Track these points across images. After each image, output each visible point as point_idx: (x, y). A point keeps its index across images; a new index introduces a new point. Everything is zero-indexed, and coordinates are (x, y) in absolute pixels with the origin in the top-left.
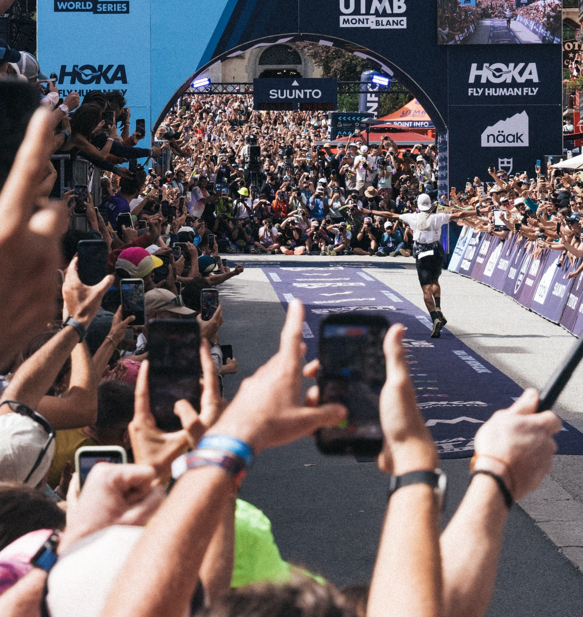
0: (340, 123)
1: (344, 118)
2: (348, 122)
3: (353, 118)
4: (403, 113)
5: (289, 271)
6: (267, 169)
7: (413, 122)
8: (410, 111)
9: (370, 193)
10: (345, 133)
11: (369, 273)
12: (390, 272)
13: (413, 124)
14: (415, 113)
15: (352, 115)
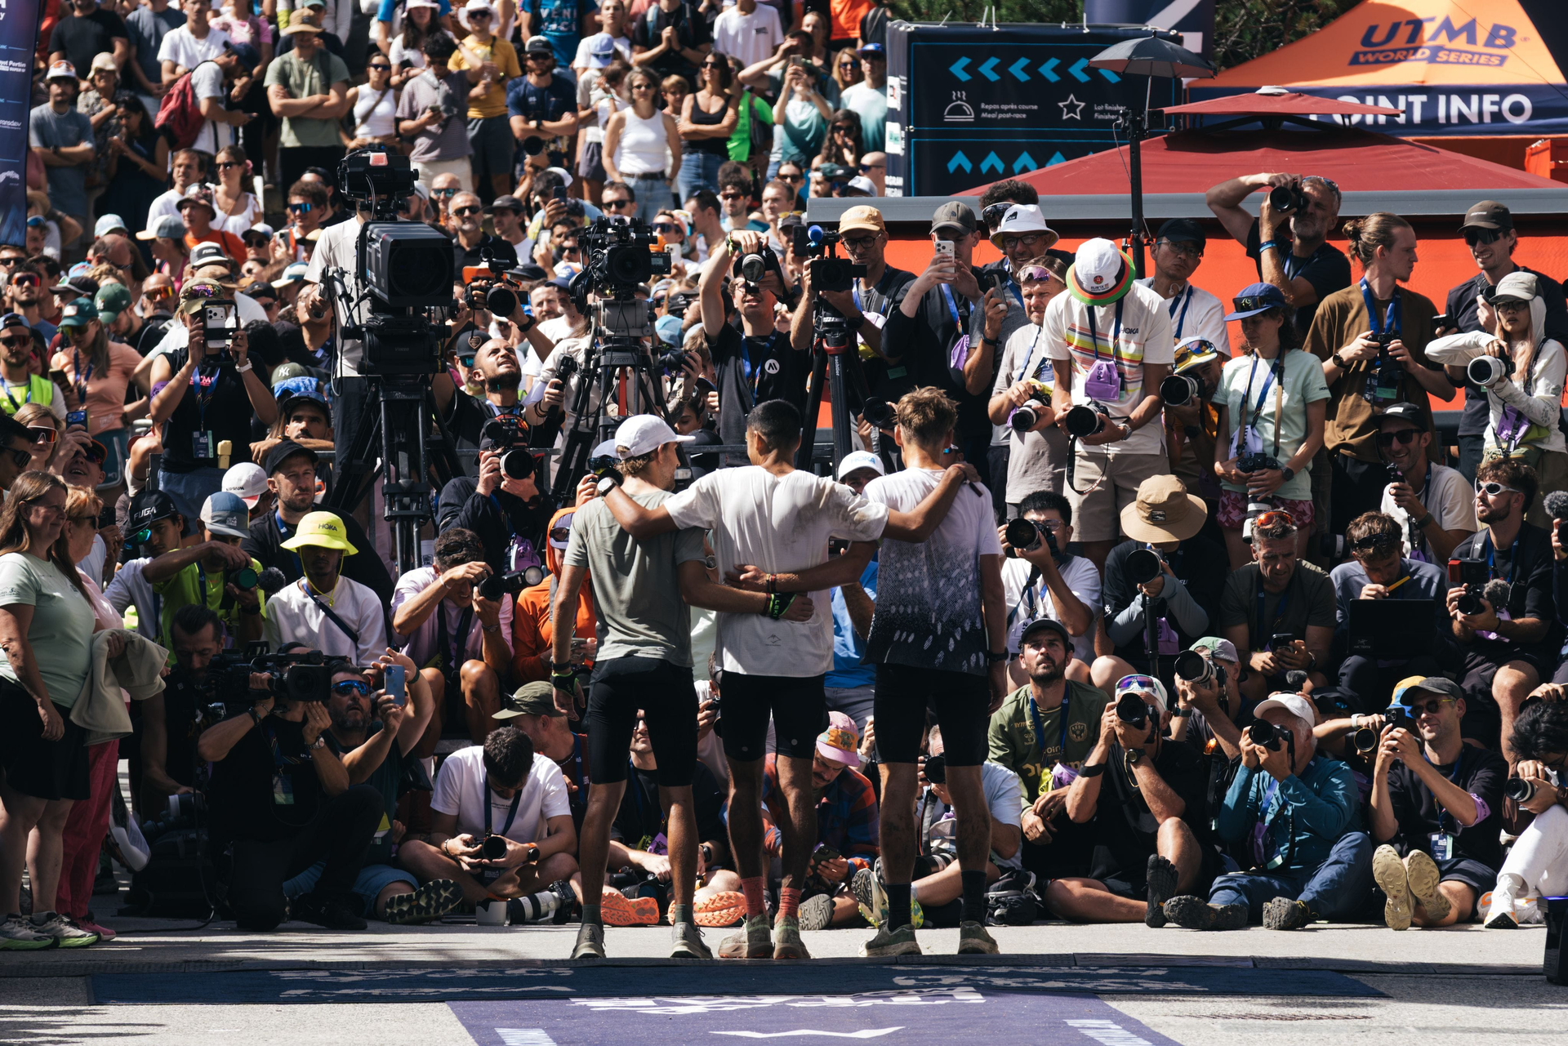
0: (959, 98)
1: (987, 69)
2: (1007, 90)
3: (1048, 70)
4: (1367, 40)
5: (633, 1014)
6: (502, 370)
7: (1432, 92)
8: (1417, 25)
9: (1158, 514)
10: (993, 160)
11: (1145, 1020)
12: (1282, 1018)
13: (1430, 107)
14: (1443, 39)
15: (1036, 49)
